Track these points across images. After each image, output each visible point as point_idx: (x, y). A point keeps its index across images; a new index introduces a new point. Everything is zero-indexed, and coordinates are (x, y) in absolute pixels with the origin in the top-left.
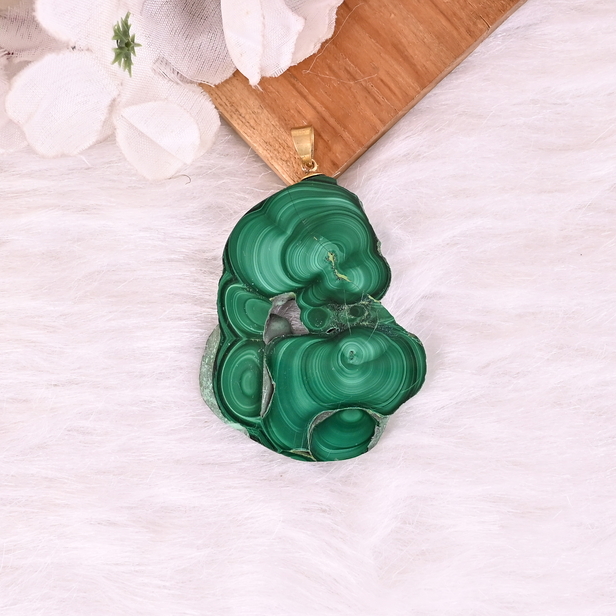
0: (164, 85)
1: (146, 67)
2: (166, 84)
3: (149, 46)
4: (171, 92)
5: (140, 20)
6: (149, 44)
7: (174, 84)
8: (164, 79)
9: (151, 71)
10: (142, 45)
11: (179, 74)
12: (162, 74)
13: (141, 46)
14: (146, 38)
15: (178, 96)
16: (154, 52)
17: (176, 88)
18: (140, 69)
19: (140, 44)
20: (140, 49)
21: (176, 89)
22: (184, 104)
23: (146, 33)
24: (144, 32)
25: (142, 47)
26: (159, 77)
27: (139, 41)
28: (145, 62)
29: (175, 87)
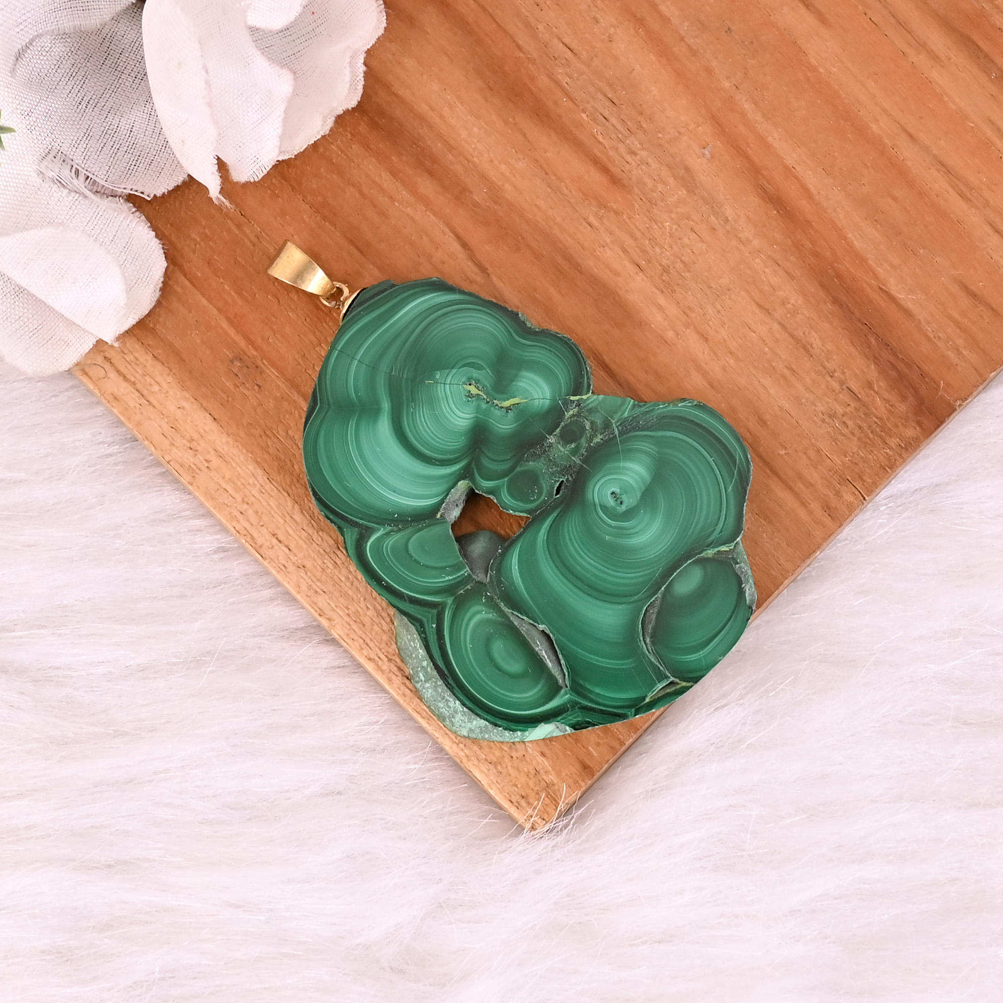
0: (60, 200)
1: (25, 169)
2: (66, 198)
3: (29, 132)
4: (76, 211)
5: (9, 86)
6: (29, 128)
7: (81, 198)
8: (62, 189)
9: (36, 176)
10: (16, 130)
11: (89, 179)
12: (57, 180)
13: (14, 131)
14: (23, 117)
15: (89, 219)
16: (40, 142)
17: (83, 204)
18: (15, 172)
19: (12, 127)
20: (13, 138)
21: (83, 206)
22: (99, 232)
23: (21, 108)
24: (18, 107)
25: (16, 134)
26: (52, 185)
27: (11, 124)
28: (24, 161)
29: (82, 202)
